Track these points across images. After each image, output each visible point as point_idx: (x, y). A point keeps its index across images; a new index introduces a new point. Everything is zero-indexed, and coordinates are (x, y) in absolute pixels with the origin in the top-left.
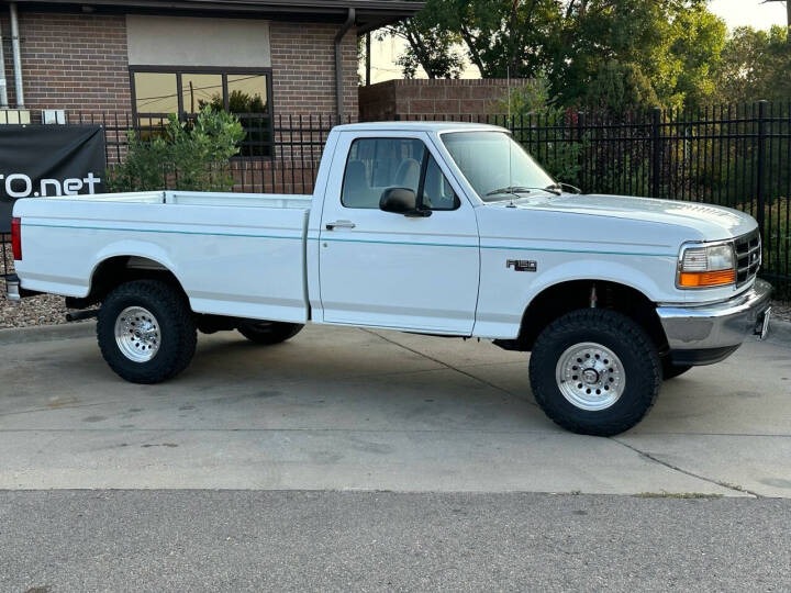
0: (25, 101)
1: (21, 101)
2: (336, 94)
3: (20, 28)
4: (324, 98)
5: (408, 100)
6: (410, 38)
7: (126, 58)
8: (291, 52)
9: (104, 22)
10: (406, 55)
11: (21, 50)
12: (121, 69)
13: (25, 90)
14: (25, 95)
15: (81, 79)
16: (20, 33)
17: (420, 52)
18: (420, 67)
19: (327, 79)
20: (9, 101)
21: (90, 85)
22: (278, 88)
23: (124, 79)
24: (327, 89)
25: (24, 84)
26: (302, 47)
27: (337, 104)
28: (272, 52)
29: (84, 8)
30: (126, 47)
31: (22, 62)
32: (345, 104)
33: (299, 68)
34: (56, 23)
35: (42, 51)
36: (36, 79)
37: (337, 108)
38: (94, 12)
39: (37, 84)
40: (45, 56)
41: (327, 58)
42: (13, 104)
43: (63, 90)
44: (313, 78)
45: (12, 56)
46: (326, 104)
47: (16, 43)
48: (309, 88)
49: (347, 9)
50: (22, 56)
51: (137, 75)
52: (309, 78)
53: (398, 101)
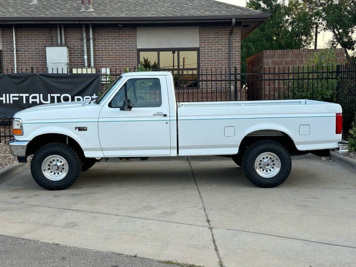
0: (94, 65)
1: (92, 64)
2: (229, 58)
3: (93, 35)
4: (224, 61)
5: (270, 60)
6: (334, 32)
7: (136, 46)
8: (209, 40)
9: (128, 31)
10: (332, 40)
11: (93, 44)
12: (134, 50)
13: (94, 60)
14: (94, 62)
15: (118, 55)
16: (93, 37)
17: (339, 38)
18: (339, 45)
19: (226, 51)
20: (88, 65)
21: (121, 57)
22: (202, 56)
23: (135, 55)
24: (226, 56)
25: (94, 58)
26: (214, 37)
27: (229, 63)
28: (200, 40)
29: (119, 25)
30: (136, 41)
31: (94, 48)
32: (233, 63)
33: (212, 47)
34: (108, 32)
35: (102, 44)
36: (100, 55)
37: (229, 65)
38: (123, 27)
39: (100, 58)
40: (103, 46)
41: (226, 42)
42: (89, 66)
43: (110, 60)
44: (219, 51)
45: (90, 46)
46: (225, 63)
47: (91, 41)
48: (217, 56)
49: (231, 19)
50: (94, 46)
51: (140, 52)
52: (217, 52)
53: (265, 61)
